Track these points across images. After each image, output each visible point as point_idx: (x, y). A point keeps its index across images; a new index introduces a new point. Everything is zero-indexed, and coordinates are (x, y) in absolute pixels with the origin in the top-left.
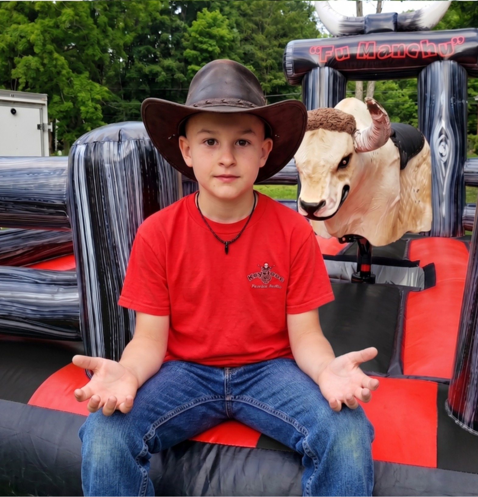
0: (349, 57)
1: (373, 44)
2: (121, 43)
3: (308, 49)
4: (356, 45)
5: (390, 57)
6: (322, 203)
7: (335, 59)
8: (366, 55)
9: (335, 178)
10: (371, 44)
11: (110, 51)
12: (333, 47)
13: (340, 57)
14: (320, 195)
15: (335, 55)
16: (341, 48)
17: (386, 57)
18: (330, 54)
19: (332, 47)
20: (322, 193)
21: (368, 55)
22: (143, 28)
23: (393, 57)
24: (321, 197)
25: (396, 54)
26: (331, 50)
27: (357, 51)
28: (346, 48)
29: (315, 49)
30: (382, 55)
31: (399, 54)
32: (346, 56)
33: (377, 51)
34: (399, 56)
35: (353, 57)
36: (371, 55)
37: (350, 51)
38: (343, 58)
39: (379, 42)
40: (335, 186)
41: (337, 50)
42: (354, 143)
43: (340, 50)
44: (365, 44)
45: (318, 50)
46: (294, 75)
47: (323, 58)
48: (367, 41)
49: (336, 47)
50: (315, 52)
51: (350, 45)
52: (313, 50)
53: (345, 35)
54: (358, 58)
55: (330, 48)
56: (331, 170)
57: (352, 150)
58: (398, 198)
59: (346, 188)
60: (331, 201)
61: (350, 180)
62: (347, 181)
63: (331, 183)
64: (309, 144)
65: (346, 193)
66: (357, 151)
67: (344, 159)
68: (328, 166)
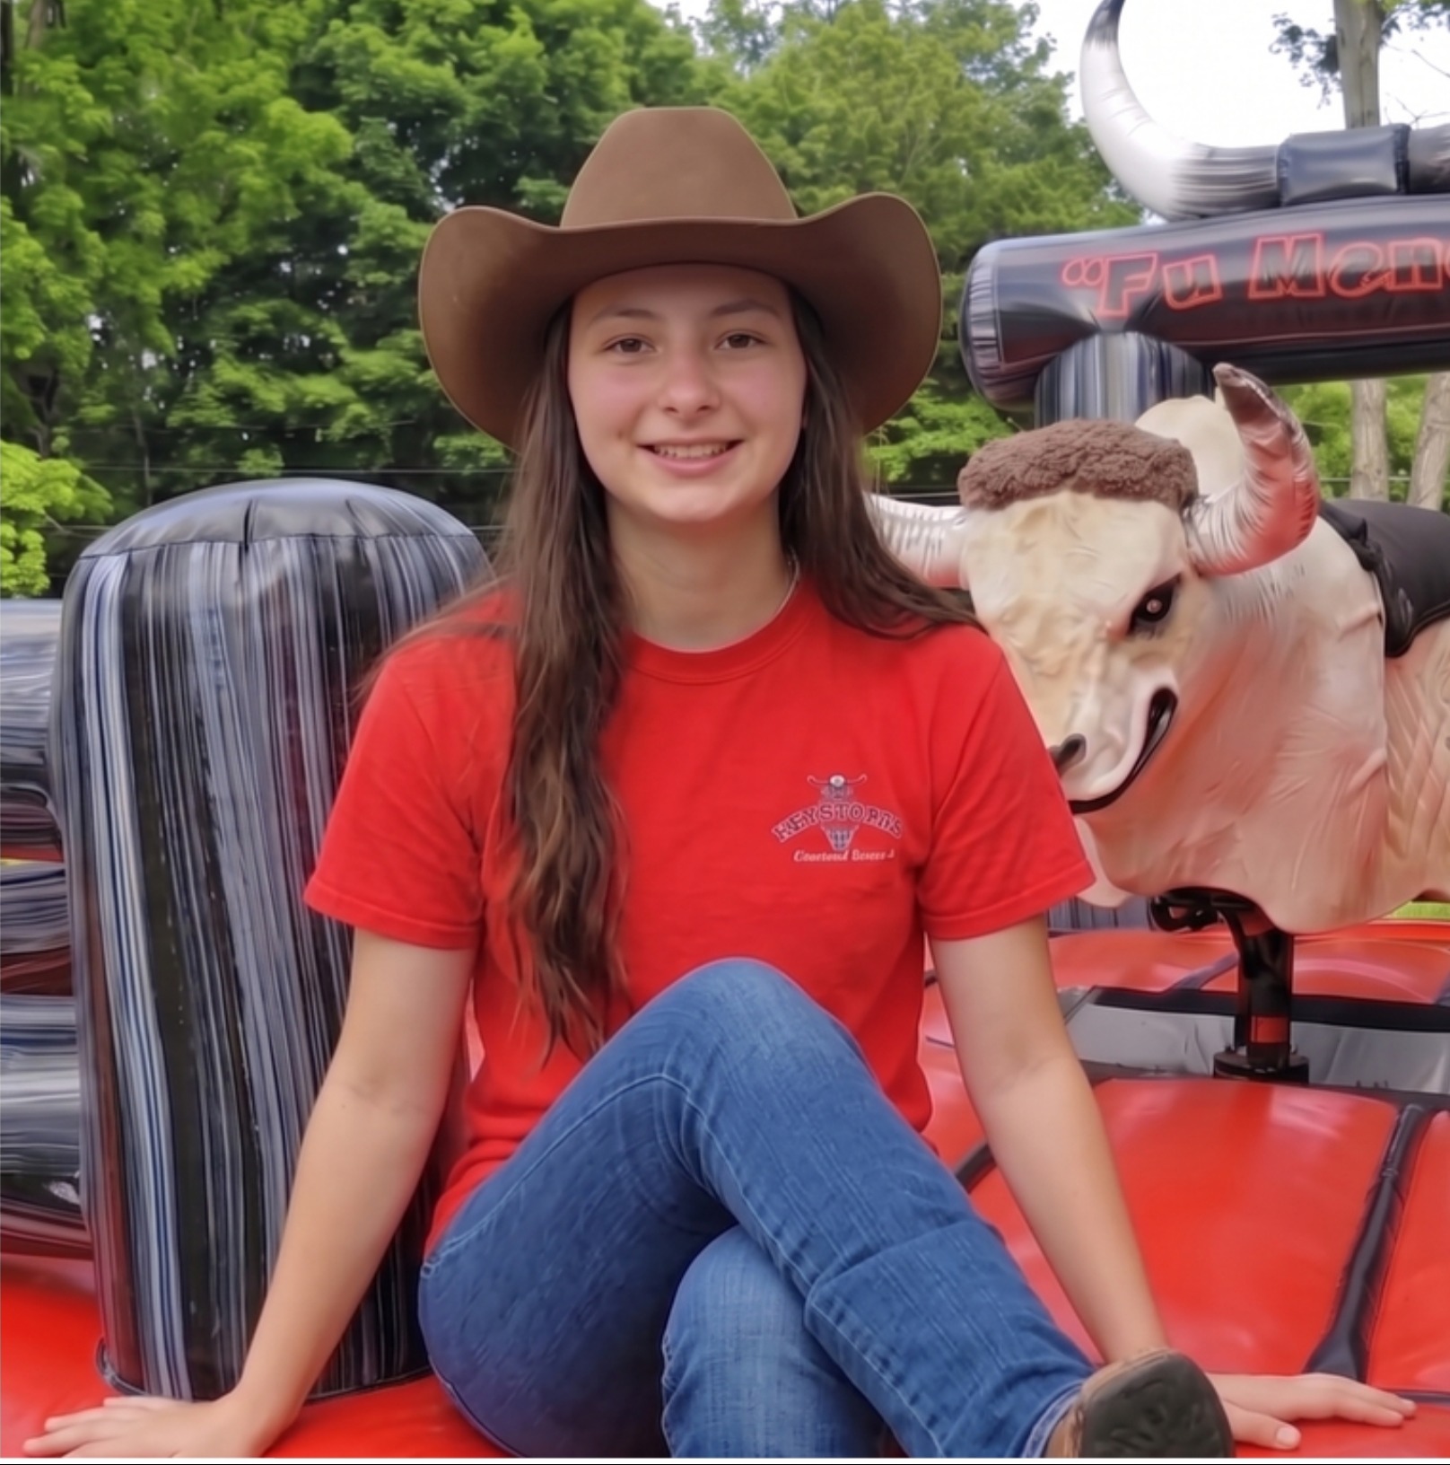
0: (1217, 295)
1: (1313, 241)
2: (151, 293)
3: (1057, 268)
5: (1383, 288)
6: (1074, 750)
7: (1162, 304)
8: (1286, 282)
9: (1121, 664)
10: (1304, 243)
11: (96, 323)
12: (1155, 256)
13: (1182, 295)
15: (1161, 287)
16: (1187, 264)
17: (1366, 288)
18: (1142, 284)
19: (1149, 260)
21: (1293, 283)
22: (256, 234)
23: (1391, 286)
25: (1403, 274)
26: (1148, 269)
27: (1253, 269)
28: (1206, 263)
29: (1084, 269)
30: (1350, 280)
31: (1416, 275)
32: (1208, 289)
33: (1328, 269)
34: (1417, 284)
35: (1236, 291)
36: (1307, 282)
37: (1217, 273)
38: (1195, 300)
39: (1333, 238)
40: (1121, 690)
41: (1170, 271)
42: (1188, 543)
43: (1181, 269)
44: (1279, 245)
45: (1095, 271)
46: (1004, 367)
47: (1114, 300)
48: (1289, 235)
49: (1166, 257)
50: (1083, 278)
51: (1221, 250)
52: (1075, 272)
53: (1203, 216)
54: (1254, 294)
55: (1144, 263)
56: (1103, 634)
57: (1180, 566)
58: (1377, 757)
59: (1162, 701)
60: (1108, 743)
61: (1179, 674)
62: (1166, 677)
63: (1104, 678)
64: (1023, 548)
65: (1165, 718)
66: (1203, 572)
67: (1150, 595)
68: (1091, 622)
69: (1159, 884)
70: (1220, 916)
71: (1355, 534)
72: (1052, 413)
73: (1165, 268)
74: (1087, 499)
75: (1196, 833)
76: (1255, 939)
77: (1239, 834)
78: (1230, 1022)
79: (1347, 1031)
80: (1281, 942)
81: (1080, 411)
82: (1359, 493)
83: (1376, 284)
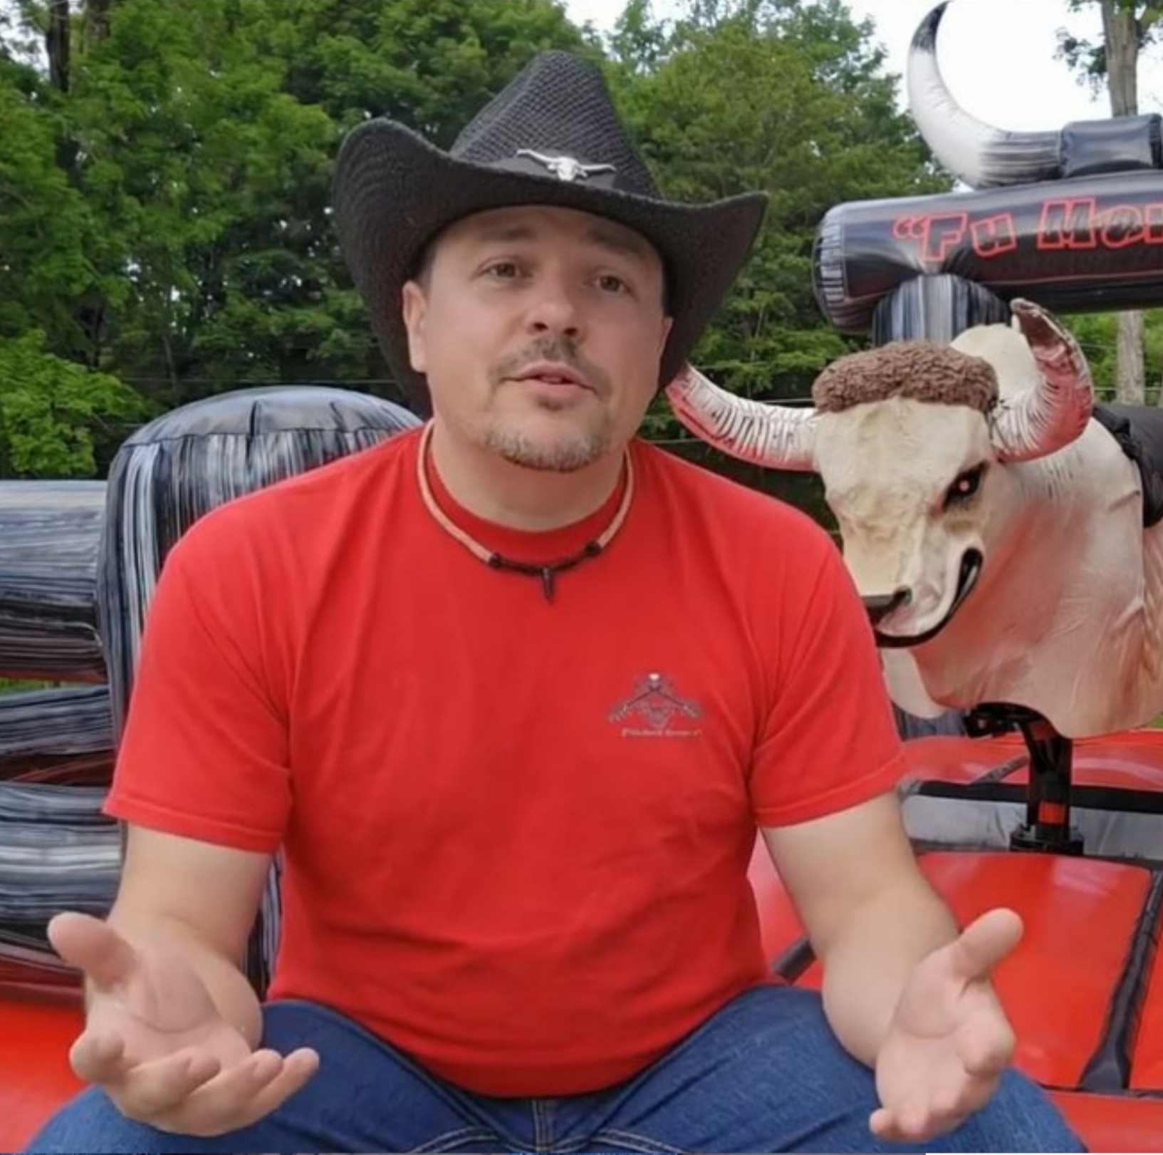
0: (1013, 246)
1: (1088, 204)
2: (175, 243)
3: (887, 226)
4: (1034, 210)
5: (1142, 241)
6: (901, 596)
7: (972, 252)
8: (1066, 235)
9: (938, 531)
10: (1081, 206)
11: (133, 267)
12: (965, 216)
13: (987, 246)
14: (893, 573)
15: (970, 242)
16: (990, 222)
17: (1127, 240)
18: (956, 238)
19: (960, 219)
20: (902, 569)
21: (1072, 237)
22: (260, 198)
23: (1149, 240)
24: (898, 580)
25: (1157, 231)
26: (958, 228)
27: (1040, 227)
28: (1004, 220)
29: (910, 225)
30: (1115, 234)
32: (1005, 241)
33: (1099, 225)
35: (1027, 243)
36: (1082, 236)
37: (1013, 229)
38: (998, 249)
39: (1103, 201)
40: (939, 551)
41: (978, 228)
42: (991, 437)
43: (985, 226)
44: (1061, 207)
45: (918, 228)
46: (848, 301)
47: (934, 249)
48: (1069, 199)
49: (974, 217)
50: (910, 233)
51: (1016, 212)
52: (903, 229)
53: (1002, 185)
54: (1041, 245)
55: (956, 221)
56: (924, 508)
57: (984, 454)
58: (1137, 603)
59: (971, 558)
60: (929, 591)
61: (984, 538)
62: (973, 540)
63: (926, 542)
64: (862, 440)
65: (974, 571)
66: (1002, 459)
67: (962, 477)
68: (916, 497)
69: (968, 702)
70: (1016, 725)
71: (1120, 430)
72: (884, 337)
73: (973, 227)
74: (912, 404)
75: (996, 662)
76: (1042, 742)
77: (1030, 661)
78: (1022, 807)
79: (1114, 816)
80: (1062, 746)
81: (907, 335)
82: (1123, 398)
83: (1136, 238)
